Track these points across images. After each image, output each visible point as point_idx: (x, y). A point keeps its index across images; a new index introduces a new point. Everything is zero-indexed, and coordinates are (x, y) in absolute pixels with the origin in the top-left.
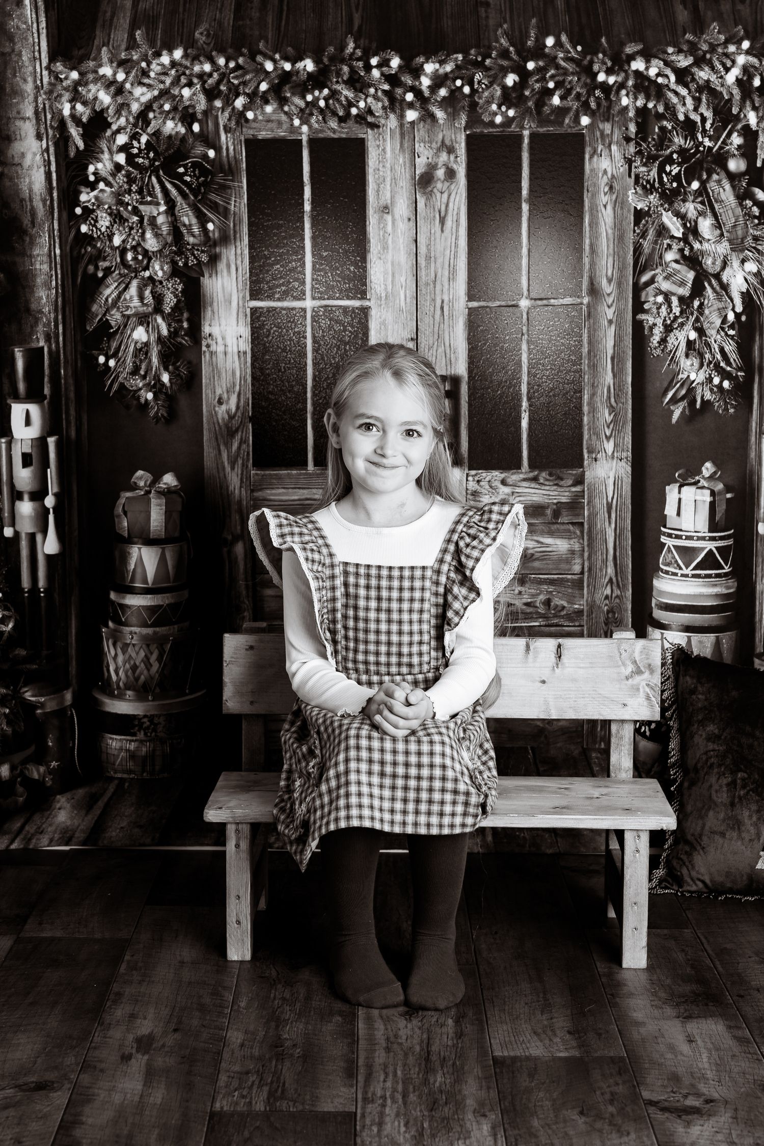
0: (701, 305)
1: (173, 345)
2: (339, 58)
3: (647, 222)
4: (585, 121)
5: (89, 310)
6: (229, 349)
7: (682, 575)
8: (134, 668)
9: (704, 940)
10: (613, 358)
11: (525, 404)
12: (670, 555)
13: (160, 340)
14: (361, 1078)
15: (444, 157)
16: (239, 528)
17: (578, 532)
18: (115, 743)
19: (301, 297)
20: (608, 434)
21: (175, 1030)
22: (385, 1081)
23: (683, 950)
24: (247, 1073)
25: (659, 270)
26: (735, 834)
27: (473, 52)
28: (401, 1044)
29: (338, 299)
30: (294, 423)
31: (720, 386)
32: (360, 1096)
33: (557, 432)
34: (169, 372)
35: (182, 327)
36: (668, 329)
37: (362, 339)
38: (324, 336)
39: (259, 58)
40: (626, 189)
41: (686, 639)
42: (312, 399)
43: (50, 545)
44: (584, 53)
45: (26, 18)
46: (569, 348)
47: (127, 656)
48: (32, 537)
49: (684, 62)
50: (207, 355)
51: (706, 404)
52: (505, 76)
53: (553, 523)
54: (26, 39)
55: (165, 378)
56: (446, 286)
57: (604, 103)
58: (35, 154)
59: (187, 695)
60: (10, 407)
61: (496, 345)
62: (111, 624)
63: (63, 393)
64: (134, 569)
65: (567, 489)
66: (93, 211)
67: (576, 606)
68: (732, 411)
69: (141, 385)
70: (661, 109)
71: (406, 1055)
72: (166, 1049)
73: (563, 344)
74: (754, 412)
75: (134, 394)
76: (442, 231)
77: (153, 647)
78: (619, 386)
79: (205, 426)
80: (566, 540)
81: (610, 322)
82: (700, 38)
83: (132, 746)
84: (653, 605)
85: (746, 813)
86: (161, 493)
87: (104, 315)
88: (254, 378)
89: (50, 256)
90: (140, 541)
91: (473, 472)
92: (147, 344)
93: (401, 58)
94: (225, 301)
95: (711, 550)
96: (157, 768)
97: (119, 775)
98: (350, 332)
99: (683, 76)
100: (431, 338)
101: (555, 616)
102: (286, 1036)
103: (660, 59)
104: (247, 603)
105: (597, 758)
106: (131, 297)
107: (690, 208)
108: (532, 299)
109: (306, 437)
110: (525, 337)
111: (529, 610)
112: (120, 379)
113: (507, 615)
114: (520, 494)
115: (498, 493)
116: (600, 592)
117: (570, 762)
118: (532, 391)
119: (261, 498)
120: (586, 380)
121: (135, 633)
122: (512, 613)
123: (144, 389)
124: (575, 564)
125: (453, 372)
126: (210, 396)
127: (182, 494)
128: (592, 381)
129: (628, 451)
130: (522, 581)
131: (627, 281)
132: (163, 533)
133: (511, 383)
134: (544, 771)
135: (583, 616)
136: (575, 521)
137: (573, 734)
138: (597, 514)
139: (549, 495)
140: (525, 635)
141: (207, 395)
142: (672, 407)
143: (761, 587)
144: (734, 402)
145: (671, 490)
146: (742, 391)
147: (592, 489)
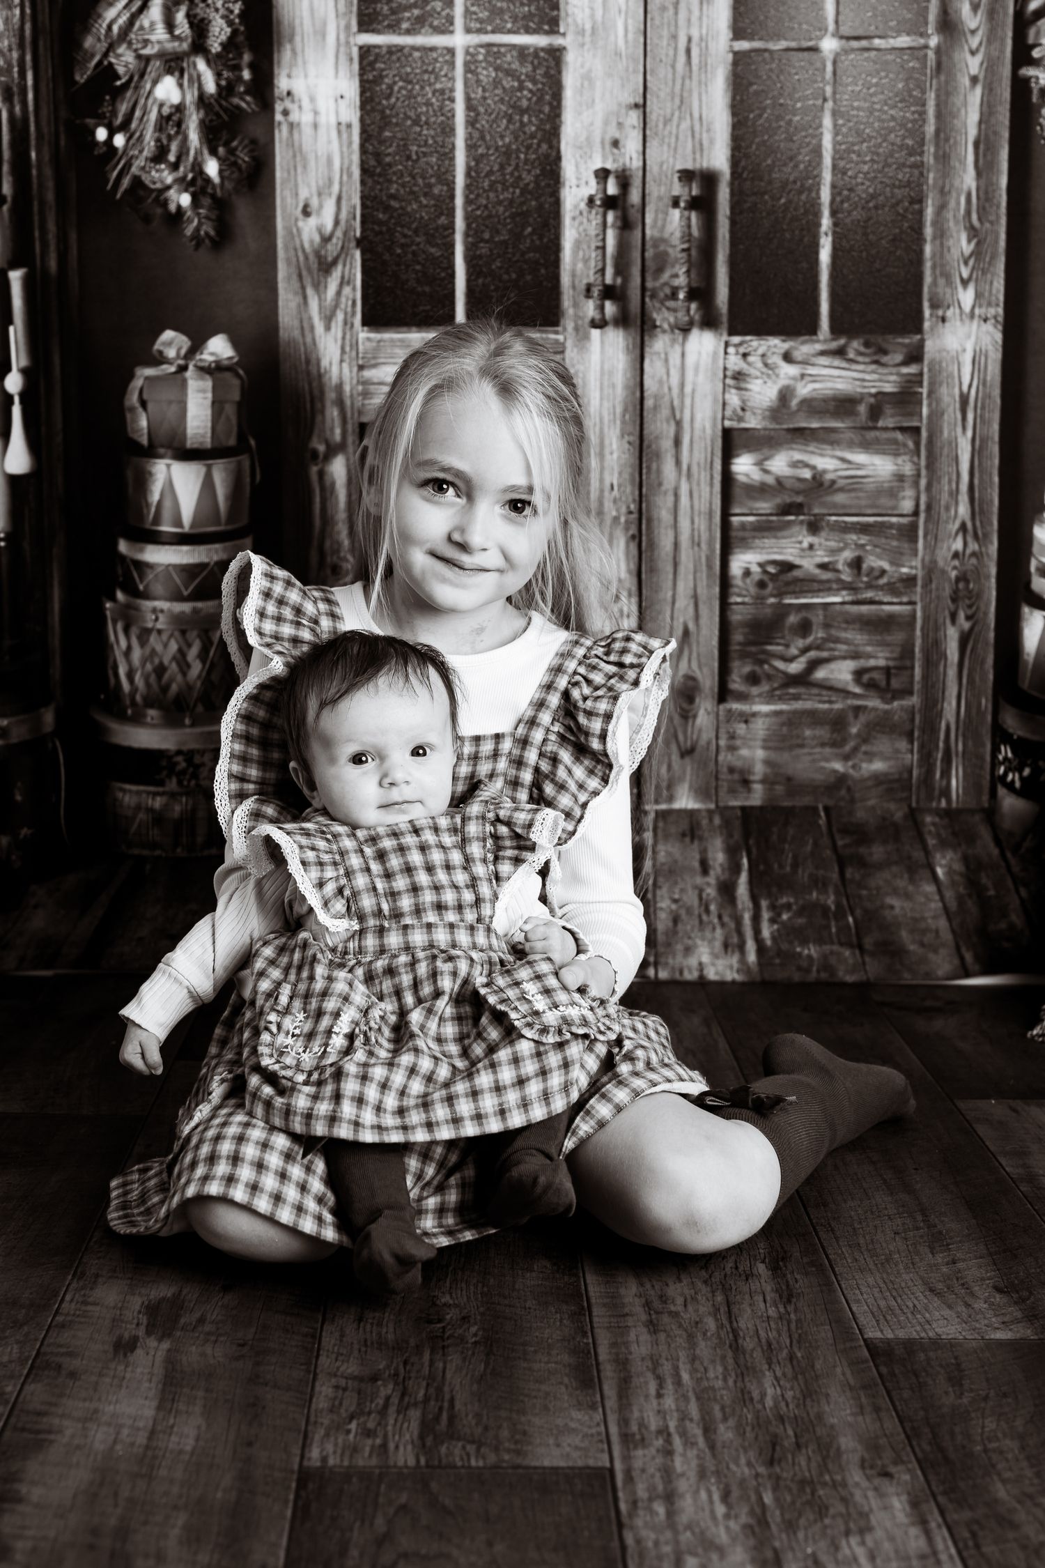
1: (225, 110)
5: (78, 45)
6: (322, 120)
8: (160, 670)
10: (977, 144)
11: (826, 222)
13: (202, 100)
16: (338, 431)
17: (911, 444)
18: (130, 795)
19: (446, 28)
20: (966, 275)
24: (374, 1379)
29: (510, 32)
30: (433, 250)
33: (879, 271)
34: (219, 159)
35: (240, 79)
37: (550, 104)
38: (485, 98)
42: (465, 208)
43: (16, 459)
46: (903, 126)
47: (148, 650)
50: (285, 128)
53: (870, 429)
55: (212, 168)
56: (696, 13)
61: (779, 118)
62: (120, 596)
63: (35, 191)
64: (159, 502)
65: (894, 370)
67: (905, 570)
69: (169, 180)
71: (691, 1337)
73: (893, 118)
77: (192, 635)
78: (986, 193)
79: (281, 254)
80: (891, 458)
81: (974, 80)
83: (158, 803)
84: (1033, 569)
86: (205, 370)
87: (106, 55)
88: (364, 170)
90: (170, 452)
91: (736, 339)
92: (179, 108)
94: (315, 32)
96: (200, 839)
97: (136, 851)
98: (530, 91)
100: (669, 105)
101: (869, 586)
104: (351, 561)
105: (934, 824)
106: (152, 24)
108: (842, 37)
109: (452, 276)
110: (829, 105)
111: (826, 576)
112: (134, 170)
113: (788, 584)
114: (815, 378)
115: (777, 376)
116: (945, 546)
117: (888, 830)
118: (838, 199)
119: (376, 380)
120: (931, 181)
121: (162, 611)
122: (797, 580)
123: (175, 187)
124: (904, 498)
125: (705, 165)
126: (289, 200)
127: (241, 372)
128: (940, 183)
129: (997, 305)
130: (814, 528)
131: (1005, 8)
132: (208, 440)
133: (802, 185)
134: (845, 846)
135: (915, 585)
136: (905, 424)
137: (894, 785)
138: (942, 414)
139: (864, 380)
140: (817, 618)
141: (283, 199)
147: (936, 369)
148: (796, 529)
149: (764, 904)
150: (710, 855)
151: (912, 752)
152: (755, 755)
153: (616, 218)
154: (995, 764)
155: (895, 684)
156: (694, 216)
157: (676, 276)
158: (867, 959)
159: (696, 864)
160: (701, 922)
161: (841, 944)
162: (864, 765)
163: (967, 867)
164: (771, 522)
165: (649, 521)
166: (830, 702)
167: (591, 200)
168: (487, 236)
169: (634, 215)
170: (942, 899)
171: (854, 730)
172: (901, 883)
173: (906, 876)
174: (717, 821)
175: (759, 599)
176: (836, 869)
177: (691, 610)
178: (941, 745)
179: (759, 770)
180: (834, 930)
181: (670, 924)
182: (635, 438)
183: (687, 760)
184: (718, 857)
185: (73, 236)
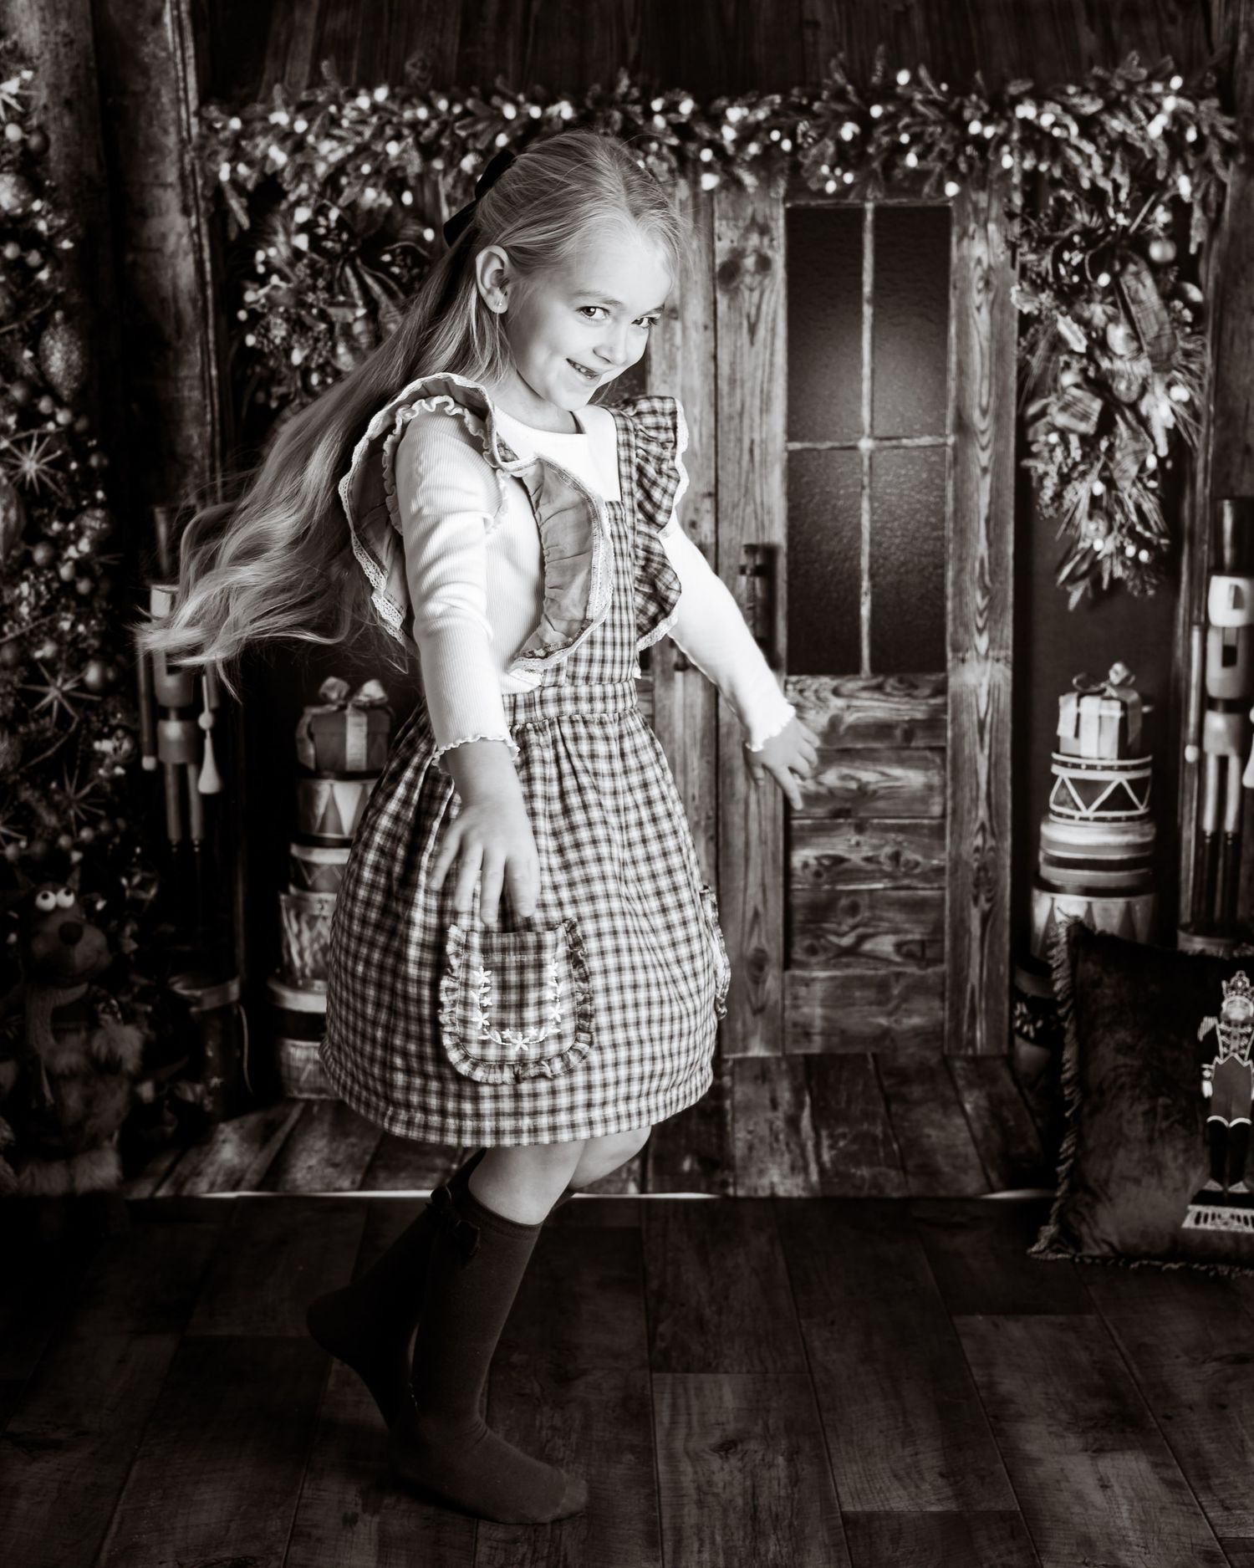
0: (1111, 447)
2: (607, 100)
3: (1037, 331)
4: (952, 189)
7: (1081, 819)
9: (1114, 1332)
10: (988, 521)
11: (866, 584)
12: (1064, 792)
15: (754, 240)
17: (938, 760)
18: (301, 1052)
20: (980, 625)
23: (1087, 1348)
25: (1052, 398)
26: (1154, 1181)
27: (795, 91)
28: (717, 1495)
31: (1135, 559)
33: (909, 622)
36: (1065, 480)
39: (496, 100)
40: (1008, 286)
41: (1085, 907)
43: (207, 781)
44: (950, 94)
45: (165, 41)
46: (926, 507)
47: (315, 933)
48: (181, 769)
49: (1090, 106)
51: (1116, 583)
52: (840, 126)
53: (904, 748)
54: (167, 73)
56: (757, 420)
57: (978, 164)
58: (180, 236)
60: (149, 590)
61: (826, 502)
62: (292, 889)
64: (324, 814)
65: (923, 701)
66: (263, 316)
67: (935, 862)
68: (1151, 592)
70: (1057, 173)
71: (725, 1511)
73: (919, 501)
74: (1182, 596)
76: (752, 343)
78: (996, 559)
80: (919, 771)
81: (985, 470)
82: (1112, 73)
84: (1040, 860)
85: (1169, 1153)
89: (202, 378)
90: (332, 774)
91: (794, 678)
93: (696, 100)
95: (1120, 787)
97: (306, 1096)
99: (1090, 127)
100: (735, 493)
101: (906, 875)
103: (1057, 102)
105: (962, 1068)
107: (1097, 312)
108: (876, 438)
110: (867, 491)
111: (870, 867)
113: (839, 874)
114: (858, 709)
115: (828, 707)
116: (967, 842)
117: (925, 1073)
118: (875, 566)
120: (950, 551)
121: (326, 902)
122: (847, 871)
124: (933, 804)
125: (766, 540)
127: (390, 710)
128: (958, 551)
129: (1007, 649)
130: (860, 828)
131: (1009, 413)
132: (364, 763)
133: (845, 556)
134: (890, 1086)
135: (943, 874)
136: (933, 745)
137: (929, 1036)
138: (963, 736)
139: (898, 710)
140: (864, 901)
142: (1069, 588)
143: (1189, 834)
144: (1154, 581)
145: (1066, 703)
146: (1165, 566)
147: (958, 701)
148: (845, 829)
149: (824, 1133)
150: (779, 1094)
151: (943, 1009)
152: (814, 1012)
154: (1012, 1018)
155: (930, 953)
156: (758, 581)
158: (910, 1179)
159: (767, 1102)
160: (772, 1149)
161: (890, 1167)
162: (904, 1020)
163: (990, 1103)
164: (825, 824)
165: (725, 825)
166: (875, 969)
170: (970, 1129)
171: (896, 991)
172: (937, 1116)
173: (940, 1111)
174: (784, 1066)
175: (816, 887)
176: (883, 1104)
177: (760, 896)
178: (967, 1003)
179: (818, 1024)
180: (882, 1154)
181: (746, 1151)
182: (712, 759)
183: (759, 1017)
184: (785, 1096)
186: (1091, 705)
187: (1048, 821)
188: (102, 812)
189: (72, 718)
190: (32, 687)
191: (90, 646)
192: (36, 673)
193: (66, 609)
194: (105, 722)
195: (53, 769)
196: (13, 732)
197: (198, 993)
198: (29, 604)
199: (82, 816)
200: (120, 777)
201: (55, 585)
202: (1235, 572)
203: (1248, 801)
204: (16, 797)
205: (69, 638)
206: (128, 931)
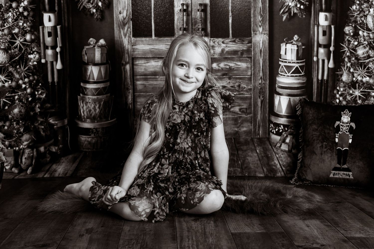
7: (287, 76)
8: (90, 111)
11: (230, 14)
12: (283, 69)
14: (179, 241)
16: (128, 59)
17: (250, 60)
18: (83, 138)
20: (260, 25)
21: (102, 227)
22: (188, 241)
24: (131, 240)
28: (193, 229)
30: (147, 21)
31: (300, 8)
32: (179, 246)
33: (242, 24)
34: (101, 2)
41: (289, 99)
42: (154, 12)
43: (59, 66)
47: (87, 107)
48: (52, 63)
51: (295, 14)
53: (241, 57)
55: (100, 4)
59: (109, 120)
60: (43, 14)
62: (81, 95)
63: (62, 9)
64: (90, 75)
65: (246, 45)
67: (249, 87)
68: (304, 16)
69: (91, 6)
71: (196, 233)
72: (98, 233)
74: (312, 17)
75: (89, 10)
77: (97, 103)
78: (264, 7)
79: (115, 22)
80: (245, 63)
83: (90, 139)
84: (276, 87)
88: (132, 4)
90: (92, 64)
91: (212, 39)
95: (297, 67)
96: (99, 147)
97: (85, 150)
101: (242, 91)
102: (147, 227)
104: (131, 87)
105: (256, 141)
109: (151, 26)
111: (233, 89)
112: (83, 4)
114: (229, 47)
115: (221, 46)
116: (257, 82)
117: (247, 143)
118: (233, 9)
119: (135, 48)
120: (252, 5)
121: (90, 98)
123: (92, 8)
124: (249, 72)
125: (204, 2)
126: (116, 11)
127: (107, 47)
128: (254, 5)
129: (267, 31)
130: (230, 78)
132: (100, 61)
133: (225, 6)
134: (238, 146)
135: (251, 90)
136: (248, 56)
137: (248, 133)
138: (256, 54)
139: (239, 47)
141: (115, 10)
142: (283, 15)
143: (315, 80)
144: (305, 14)
145: (283, 45)
146: (308, 9)
147: (255, 44)
148: (226, 79)
151: (252, 126)
153: (186, 14)
154: (269, 128)
155: (248, 111)
156: (202, 13)
157: (199, 26)
158: (243, 171)
161: (238, 168)
162: (242, 129)
163: (264, 150)
164: (221, 77)
166: (234, 116)
167: (180, 10)
168: (159, 18)
169: (190, 13)
170: (258, 157)
171: (239, 122)
172: (250, 154)
173: (251, 152)
176: (236, 151)
178: (258, 124)
180: (236, 165)
185: (71, 19)
186: (289, 46)
187: (278, 76)
188: (31, 74)
189: (23, 49)
190: (12, 40)
191: (27, 29)
192: (13, 37)
193: (21, 19)
194: (31, 50)
195: (18, 63)
196: (7, 52)
197: (57, 122)
198: (11, 18)
199: (25, 75)
200: (35, 64)
201: (18, 13)
202: (325, 11)
203: (330, 71)
204: (8, 70)
205: (22, 27)
206: (37, 106)
